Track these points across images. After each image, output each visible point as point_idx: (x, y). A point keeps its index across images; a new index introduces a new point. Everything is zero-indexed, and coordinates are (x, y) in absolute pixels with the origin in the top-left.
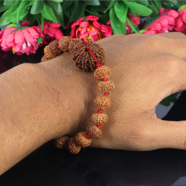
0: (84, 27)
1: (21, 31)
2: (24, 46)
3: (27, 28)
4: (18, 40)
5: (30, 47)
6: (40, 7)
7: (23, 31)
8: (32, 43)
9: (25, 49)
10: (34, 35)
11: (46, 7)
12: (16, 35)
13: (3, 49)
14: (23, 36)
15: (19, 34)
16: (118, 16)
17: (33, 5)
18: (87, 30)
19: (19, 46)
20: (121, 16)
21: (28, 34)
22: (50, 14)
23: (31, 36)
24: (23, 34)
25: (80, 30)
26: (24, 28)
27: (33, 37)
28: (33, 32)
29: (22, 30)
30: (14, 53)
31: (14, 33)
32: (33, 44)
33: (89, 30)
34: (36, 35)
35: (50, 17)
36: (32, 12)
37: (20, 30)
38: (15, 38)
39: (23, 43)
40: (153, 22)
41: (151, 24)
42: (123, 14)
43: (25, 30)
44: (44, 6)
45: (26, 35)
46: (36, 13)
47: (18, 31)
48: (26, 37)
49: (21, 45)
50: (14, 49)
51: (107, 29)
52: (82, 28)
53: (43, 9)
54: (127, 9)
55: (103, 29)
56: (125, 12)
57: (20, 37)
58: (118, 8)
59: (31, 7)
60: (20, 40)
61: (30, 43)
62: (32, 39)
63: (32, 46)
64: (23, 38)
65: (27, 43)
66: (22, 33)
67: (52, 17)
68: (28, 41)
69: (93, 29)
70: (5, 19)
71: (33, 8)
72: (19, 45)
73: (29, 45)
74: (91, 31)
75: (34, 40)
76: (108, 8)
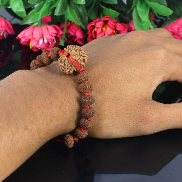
0: (99, 27)
1: (41, 28)
2: (41, 42)
3: (46, 25)
4: (36, 34)
5: (46, 44)
6: (64, 8)
7: (42, 28)
8: (49, 39)
9: (42, 45)
10: (52, 33)
11: (69, 8)
12: (35, 30)
13: (21, 42)
14: (41, 32)
15: (38, 30)
16: (140, 16)
17: (57, 6)
18: (102, 30)
19: (36, 41)
20: (143, 16)
21: (47, 30)
22: (72, 15)
23: (49, 33)
24: (41, 31)
25: (96, 30)
26: (44, 25)
27: (50, 34)
28: (51, 30)
29: (42, 26)
30: (31, 47)
31: (34, 28)
32: (49, 41)
33: (104, 29)
34: (54, 32)
35: (73, 18)
36: (56, 13)
37: (40, 26)
38: (34, 32)
39: (40, 38)
40: (171, 23)
41: (169, 24)
42: (145, 13)
43: (45, 27)
44: (68, 8)
45: (45, 31)
46: (60, 15)
47: (38, 27)
48: (44, 34)
49: (38, 40)
50: (32, 43)
51: (122, 27)
52: (97, 28)
53: (67, 11)
54: (149, 8)
55: (118, 28)
56: (147, 11)
57: (38, 33)
58: (140, 7)
59: (55, 8)
60: (38, 35)
61: (47, 39)
62: (50, 36)
63: (48, 42)
64: (41, 33)
65: (43, 40)
66: (41, 29)
67: (75, 18)
68: (45, 38)
69: (109, 29)
70: (30, 18)
71: (57, 10)
72: (36, 39)
73: (46, 41)
74: (107, 30)
75: (51, 37)
76: (131, 9)
